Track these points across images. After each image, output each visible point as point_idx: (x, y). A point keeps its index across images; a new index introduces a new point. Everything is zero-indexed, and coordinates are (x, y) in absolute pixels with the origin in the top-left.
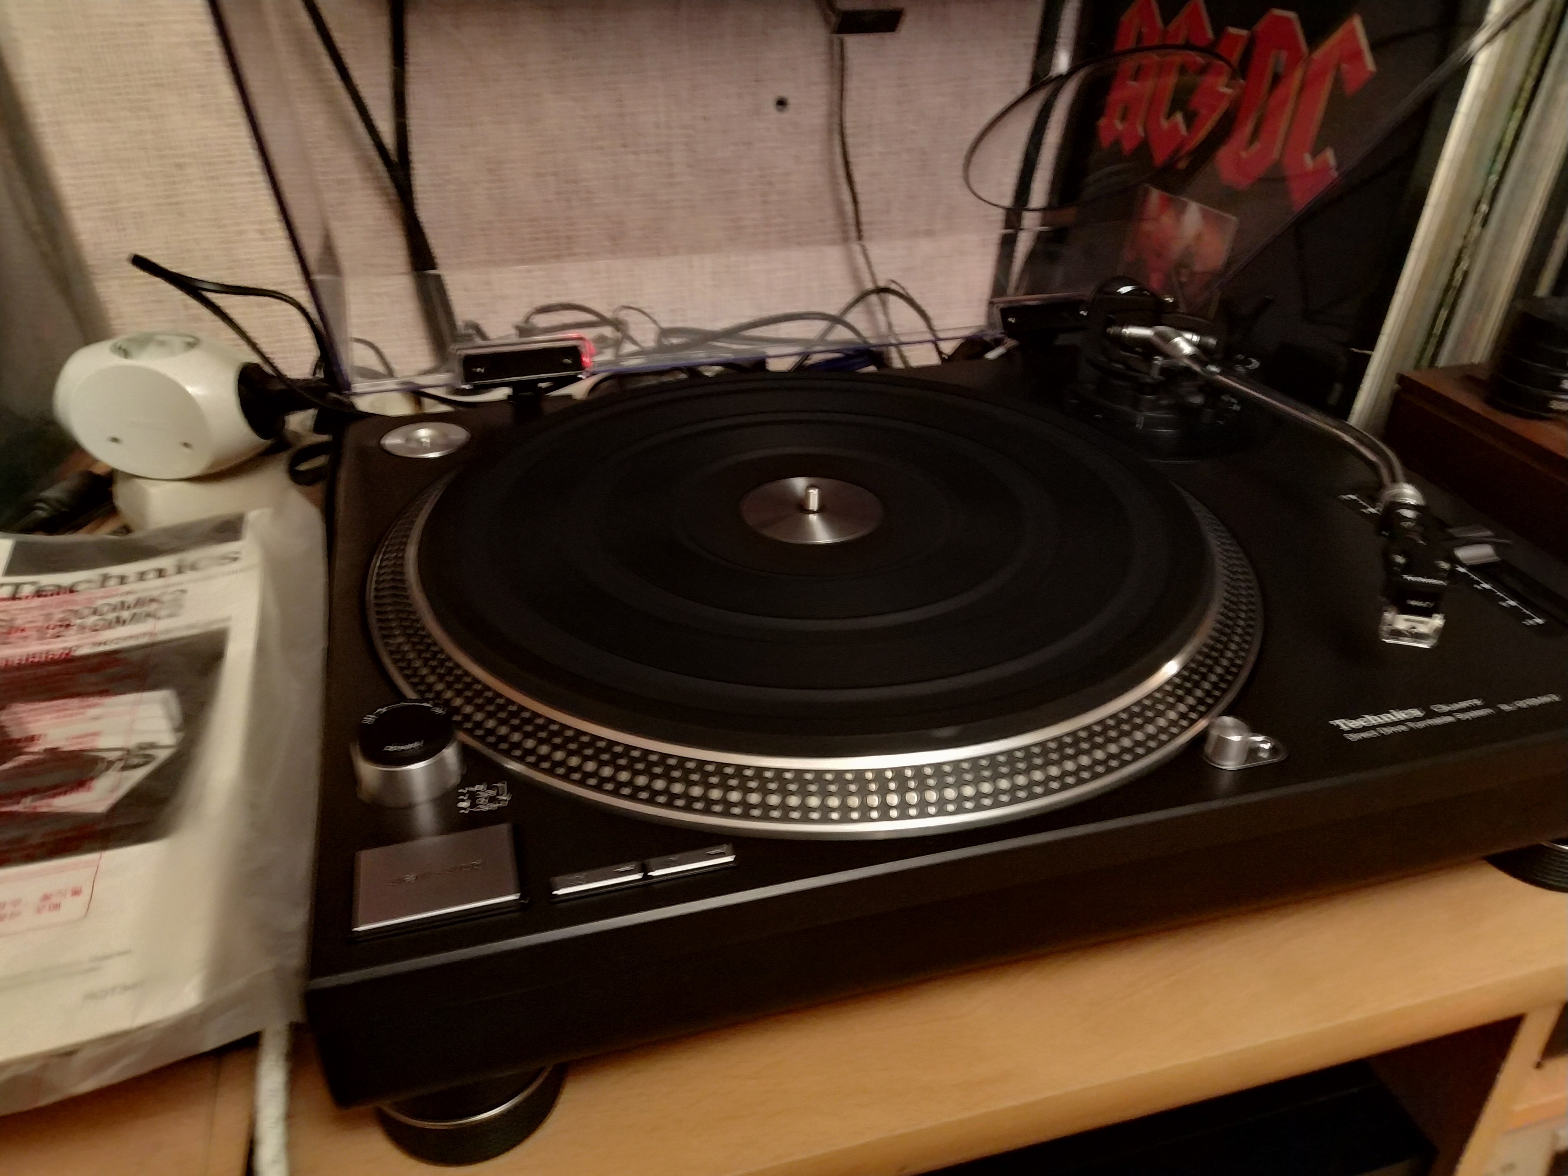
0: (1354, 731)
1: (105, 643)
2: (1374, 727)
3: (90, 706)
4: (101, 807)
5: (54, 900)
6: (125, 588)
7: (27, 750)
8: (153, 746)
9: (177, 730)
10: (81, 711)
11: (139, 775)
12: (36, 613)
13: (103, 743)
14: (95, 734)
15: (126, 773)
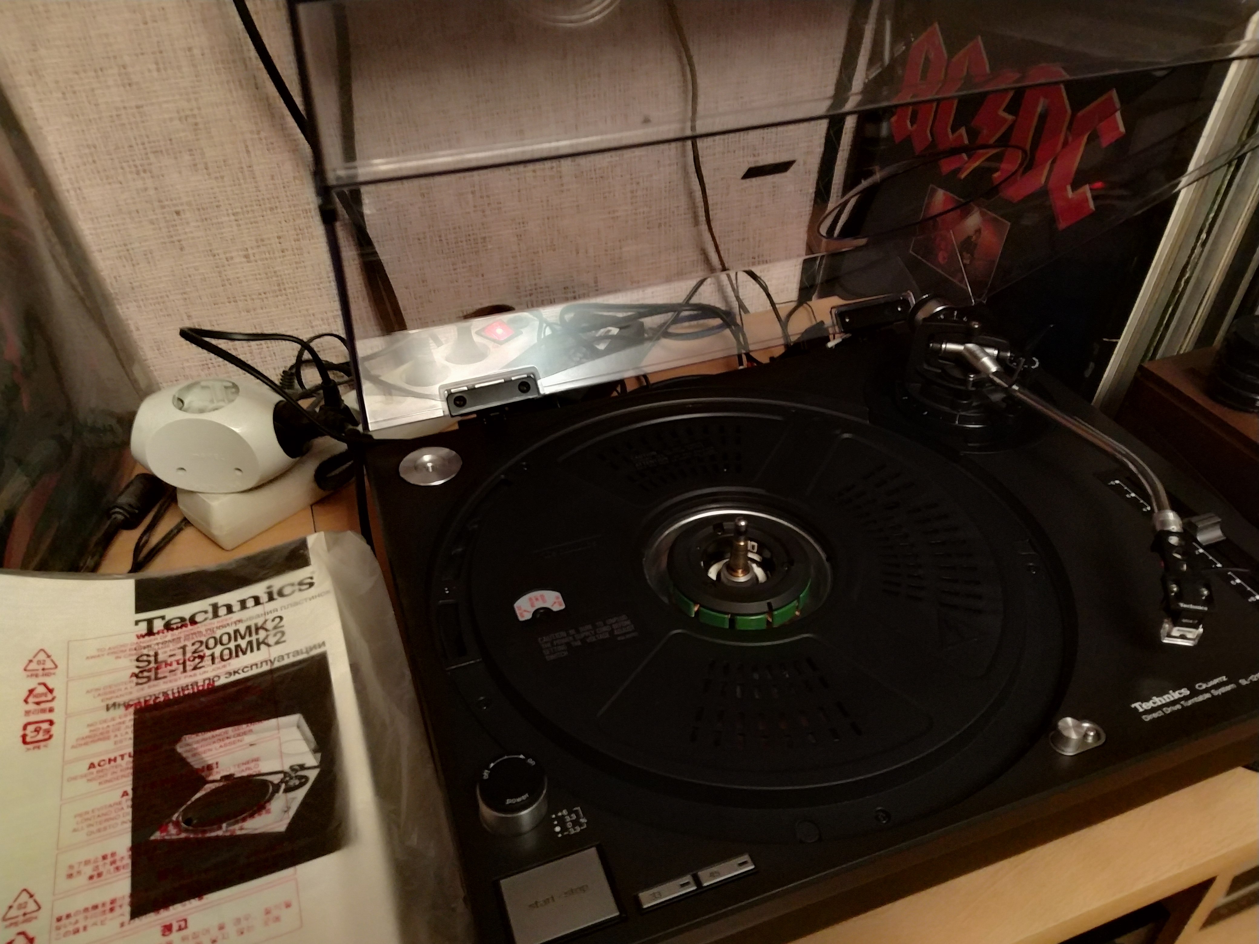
0: (1147, 712)
1: (235, 672)
2: (1160, 708)
3: (245, 733)
4: (281, 827)
5: (275, 913)
6: (234, 617)
7: (211, 778)
8: (302, 767)
9: (315, 751)
10: (239, 738)
11: (300, 794)
12: (171, 646)
13: (265, 767)
14: (257, 760)
15: (291, 795)
